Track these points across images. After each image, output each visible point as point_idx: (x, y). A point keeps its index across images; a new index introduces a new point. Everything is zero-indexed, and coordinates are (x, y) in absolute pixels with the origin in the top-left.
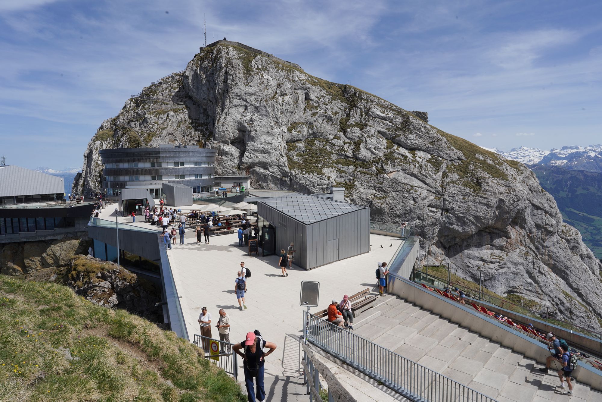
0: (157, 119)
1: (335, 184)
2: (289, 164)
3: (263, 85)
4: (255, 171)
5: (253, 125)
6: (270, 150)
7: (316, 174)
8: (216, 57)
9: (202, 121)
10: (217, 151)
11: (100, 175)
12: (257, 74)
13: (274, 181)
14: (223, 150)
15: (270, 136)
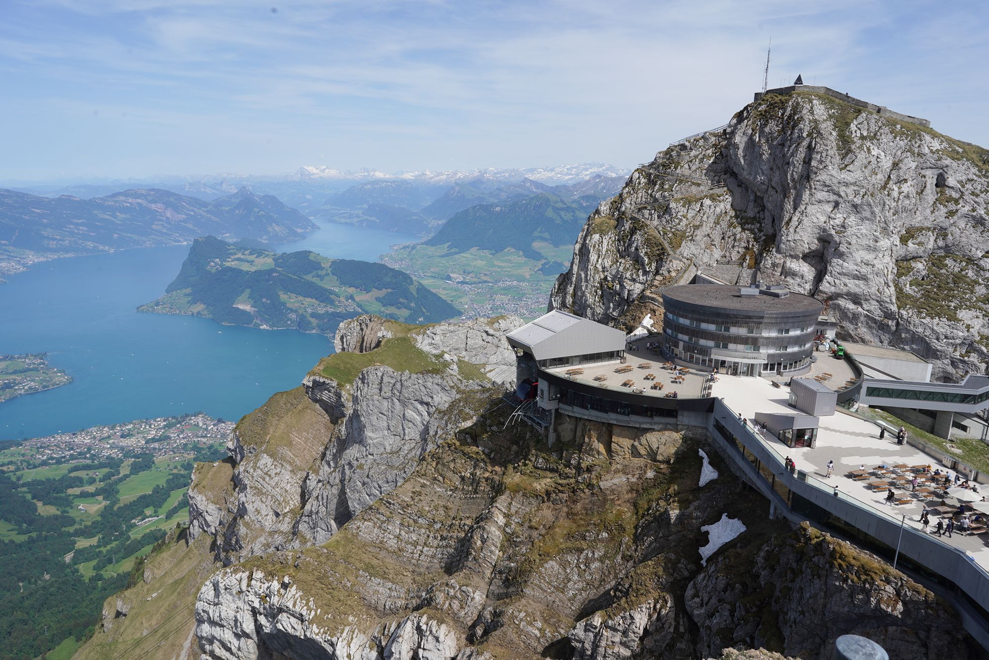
0: (686, 211)
1: (978, 339)
2: (898, 298)
3: (870, 167)
4: (839, 305)
5: (845, 234)
6: (869, 276)
7: (945, 320)
8: (790, 117)
9: (750, 214)
10: (780, 269)
11: (601, 286)
12: (861, 148)
13: (867, 323)
14: (790, 269)
15: (871, 252)
